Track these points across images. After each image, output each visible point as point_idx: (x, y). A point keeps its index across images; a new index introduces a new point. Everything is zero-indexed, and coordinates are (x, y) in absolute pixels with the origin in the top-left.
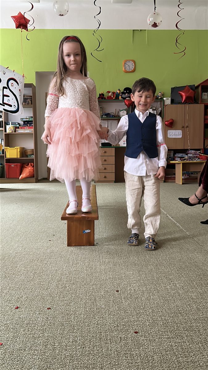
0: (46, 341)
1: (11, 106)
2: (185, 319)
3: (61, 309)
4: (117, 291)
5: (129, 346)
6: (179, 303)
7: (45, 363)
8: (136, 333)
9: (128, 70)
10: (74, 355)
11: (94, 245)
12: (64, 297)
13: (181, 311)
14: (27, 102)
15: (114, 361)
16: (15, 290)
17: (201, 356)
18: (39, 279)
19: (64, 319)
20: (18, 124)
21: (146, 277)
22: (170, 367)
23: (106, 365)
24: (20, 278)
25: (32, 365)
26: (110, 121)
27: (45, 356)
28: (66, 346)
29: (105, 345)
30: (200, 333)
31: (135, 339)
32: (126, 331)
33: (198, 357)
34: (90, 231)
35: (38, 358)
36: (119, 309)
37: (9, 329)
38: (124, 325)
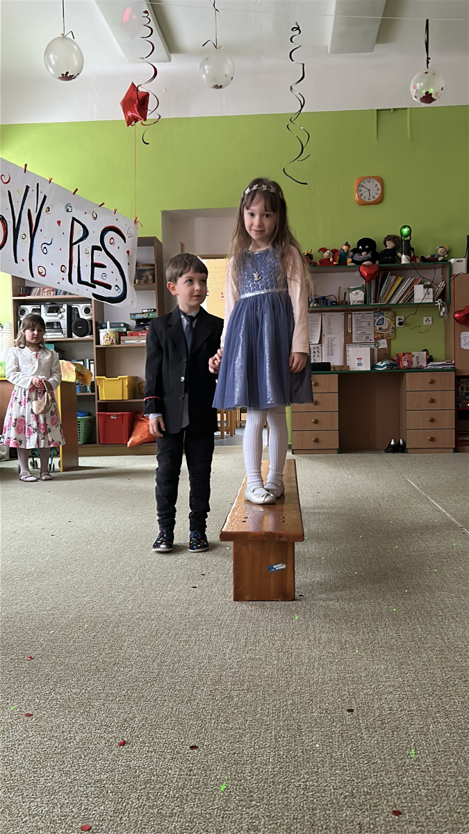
1: (109, 287)
3: (220, 748)
4: (348, 710)
8: (397, 813)
9: (366, 200)
11: (294, 600)
12: (227, 722)
14: (144, 278)
16: (119, 700)
18: (172, 677)
19: (229, 773)
20: (125, 327)
21: (418, 679)
24: (130, 673)
26: (326, 314)
31: (395, 828)
32: (373, 808)
34: (284, 567)
36: (356, 754)
37: (104, 792)
38: (368, 792)
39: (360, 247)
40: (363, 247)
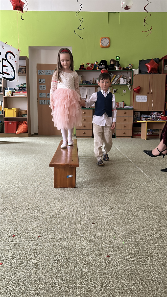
0: (37, 262)
1: (8, 74)
2: (147, 247)
3: (48, 237)
4: (93, 224)
5: (102, 267)
6: (142, 234)
7: (36, 279)
8: (108, 256)
9: (104, 46)
10: (59, 273)
11: (75, 187)
12: (51, 228)
13: (144, 240)
14: (22, 72)
15: (91, 279)
16: (13, 222)
17: (159, 275)
18: (32, 214)
19: (51, 245)
20: (14, 90)
21: (117, 213)
22: (135, 283)
23: (84, 281)
24: (17, 212)
25: (26, 280)
26: (89, 87)
27: (36, 274)
28: (53, 266)
29: (83, 266)
30: (159, 257)
31: (107, 261)
32: (100, 255)
33: (157, 276)
34: (72, 176)
35: (30, 275)
36: (95, 238)
37: (7, 252)
38: (99, 250)
39: (101, 63)
40: (102, 63)
